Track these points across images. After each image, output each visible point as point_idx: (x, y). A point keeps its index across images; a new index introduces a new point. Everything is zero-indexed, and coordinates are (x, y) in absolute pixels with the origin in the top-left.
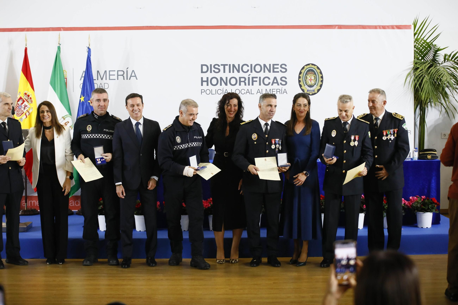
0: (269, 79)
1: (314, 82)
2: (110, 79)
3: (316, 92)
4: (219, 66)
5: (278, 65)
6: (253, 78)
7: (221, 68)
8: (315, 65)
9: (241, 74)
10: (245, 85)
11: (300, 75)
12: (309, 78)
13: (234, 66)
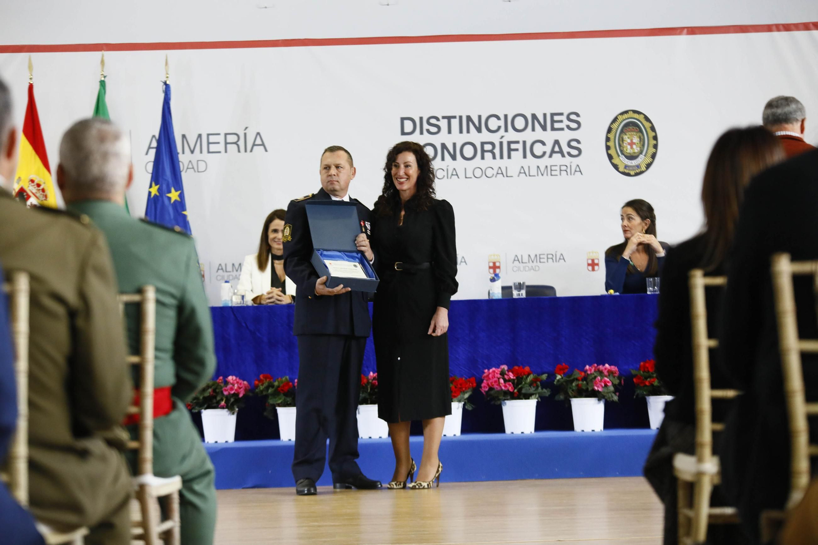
0: (543, 143)
1: (639, 149)
2: (211, 150)
3: (643, 168)
4: (438, 119)
5: (561, 114)
6: (509, 143)
7: (443, 124)
8: (639, 113)
9: (486, 136)
10: (494, 158)
11: (609, 135)
12: (629, 141)
13: (469, 119)
